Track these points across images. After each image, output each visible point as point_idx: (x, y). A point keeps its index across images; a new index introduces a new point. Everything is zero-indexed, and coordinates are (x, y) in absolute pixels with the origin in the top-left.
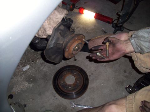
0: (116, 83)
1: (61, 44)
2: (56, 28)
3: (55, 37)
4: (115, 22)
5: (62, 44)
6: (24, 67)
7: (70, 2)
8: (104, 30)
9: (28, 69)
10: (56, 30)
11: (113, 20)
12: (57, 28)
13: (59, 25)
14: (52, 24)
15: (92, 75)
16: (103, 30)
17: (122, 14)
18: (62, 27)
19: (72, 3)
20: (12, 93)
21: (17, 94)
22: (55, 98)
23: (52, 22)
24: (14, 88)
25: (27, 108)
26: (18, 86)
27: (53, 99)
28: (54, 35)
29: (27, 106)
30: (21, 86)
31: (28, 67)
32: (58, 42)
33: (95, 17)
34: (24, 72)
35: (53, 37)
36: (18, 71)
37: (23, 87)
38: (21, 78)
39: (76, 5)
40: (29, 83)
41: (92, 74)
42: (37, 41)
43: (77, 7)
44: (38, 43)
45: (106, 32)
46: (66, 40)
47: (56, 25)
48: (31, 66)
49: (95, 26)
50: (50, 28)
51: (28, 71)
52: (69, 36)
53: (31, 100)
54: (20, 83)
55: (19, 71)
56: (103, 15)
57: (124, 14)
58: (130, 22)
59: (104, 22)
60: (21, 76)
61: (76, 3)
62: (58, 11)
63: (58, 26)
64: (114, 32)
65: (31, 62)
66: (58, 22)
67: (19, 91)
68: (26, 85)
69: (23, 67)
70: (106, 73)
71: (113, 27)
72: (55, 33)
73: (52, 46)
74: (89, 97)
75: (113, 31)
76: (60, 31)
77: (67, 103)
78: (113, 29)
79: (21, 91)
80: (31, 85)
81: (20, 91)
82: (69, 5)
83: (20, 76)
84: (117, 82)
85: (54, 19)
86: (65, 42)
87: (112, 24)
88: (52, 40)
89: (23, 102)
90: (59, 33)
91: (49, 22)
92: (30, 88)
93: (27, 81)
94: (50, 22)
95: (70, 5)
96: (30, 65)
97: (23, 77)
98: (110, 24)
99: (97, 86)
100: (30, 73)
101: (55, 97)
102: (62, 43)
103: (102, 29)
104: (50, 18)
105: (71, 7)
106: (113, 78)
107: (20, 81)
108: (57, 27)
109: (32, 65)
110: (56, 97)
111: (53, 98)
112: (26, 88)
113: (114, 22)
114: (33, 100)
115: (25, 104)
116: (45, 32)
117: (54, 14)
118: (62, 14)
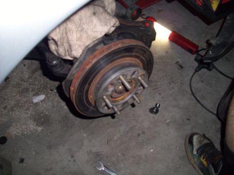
0: (180, 157)
2: (90, 46)
4: (203, 53)
6: (36, 96)
7: (135, 5)
8: (180, 63)
9: (42, 101)
10: (90, 50)
11: (199, 50)
12: (90, 48)
13: (96, 42)
14: (84, 40)
15: (142, 135)
16: (178, 62)
17: (216, 43)
19: (137, 7)
20: (6, 135)
21: (14, 137)
22: (73, 159)
23: (85, 36)
24: (12, 128)
25: (25, 165)
26: (18, 125)
27: (69, 161)
28: (84, 59)
29: (25, 161)
30: (23, 126)
31: (42, 97)
33: (169, 38)
34: (34, 104)
36: (25, 100)
37: (27, 128)
38: (27, 113)
39: (144, 12)
40: (37, 125)
41: (144, 133)
42: (54, 62)
43: (144, 15)
44: (56, 65)
45: (183, 66)
48: (47, 98)
49: (167, 52)
50: (80, 46)
51: (41, 104)
53: (34, 153)
54: (24, 120)
55: (27, 101)
56: (185, 38)
57: (218, 43)
58: (226, 58)
59: (183, 50)
60: (28, 109)
61: (144, 9)
62: (100, 19)
64: (196, 70)
65: (49, 90)
66: (95, 38)
67: (18, 133)
68: (32, 126)
69: (34, 95)
70: (167, 135)
71: (196, 60)
72: (85, 56)
74: (128, 171)
75: (195, 68)
77: (89, 172)
78: (196, 64)
79: (21, 134)
80: (40, 129)
81: (19, 135)
82: (132, 9)
83: (26, 111)
84: (182, 156)
85: (90, 33)
87: (195, 55)
89: (20, 153)
91: (78, 35)
92: (37, 133)
93: (35, 120)
94: (81, 36)
95: (134, 10)
96: (46, 95)
97: (31, 112)
98: (193, 54)
99: (146, 155)
100: (42, 109)
101: (73, 157)
103: (178, 60)
104: (83, 29)
105: (135, 13)
106: (177, 147)
107: (25, 118)
108: (92, 45)
109: (49, 95)
110: (75, 158)
111: (69, 158)
112: (31, 131)
113: (200, 53)
114: (38, 153)
115: (23, 158)
116: (70, 51)
117: (91, 23)
118: (106, 25)
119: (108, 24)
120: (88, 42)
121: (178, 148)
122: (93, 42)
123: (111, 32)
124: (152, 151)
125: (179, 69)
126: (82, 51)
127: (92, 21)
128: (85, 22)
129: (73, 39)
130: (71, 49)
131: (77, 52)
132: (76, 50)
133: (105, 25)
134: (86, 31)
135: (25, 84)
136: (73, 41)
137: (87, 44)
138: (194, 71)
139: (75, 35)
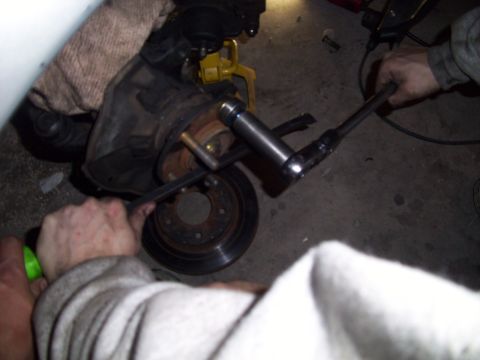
1: (148, 138)
2: (117, 81)
3: (115, 119)
5: (152, 137)
6: (46, 177)
8: (333, 37)
10: (120, 88)
12: (120, 83)
13: (129, 67)
14: (100, 69)
15: (280, 212)
16: (326, 37)
18: (145, 76)
23: (99, 59)
28: (113, 113)
31: (58, 178)
32: (135, 133)
34: (45, 196)
35: (108, 121)
36: (25, 192)
41: (282, 206)
45: (340, 43)
46: (166, 121)
47: (118, 68)
50: (94, 85)
51: (59, 192)
52: (179, 107)
55: (28, 193)
60: (35, 211)
63: (125, 72)
64: (367, 47)
66: (123, 58)
70: (330, 202)
73: (108, 150)
76: (138, 91)
83: (32, 214)
85: (109, 49)
86: (161, 130)
88: (104, 131)
90: (133, 100)
91: (84, 63)
94: (91, 62)
96: (65, 172)
98: (356, 12)
102: (148, 132)
103: (325, 32)
104: (92, 46)
106: (355, 222)
108: (121, 77)
116: (76, 98)
117: (106, 28)
118: (143, 20)
119: (147, 17)
120: (112, 72)
121: (357, 224)
122: (122, 69)
123: (160, 26)
124: (306, 239)
125: (331, 52)
126: (102, 94)
127: (107, 22)
128: (91, 29)
129: (76, 74)
130: (77, 94)
131: (94, 99)
132: (88, 95)
133: (139, 23)
134: (99, 48)
135: (16, 157)
136: (76, 78)
137: (111, 76)
138: (364, 50)
139: (77, 65)
